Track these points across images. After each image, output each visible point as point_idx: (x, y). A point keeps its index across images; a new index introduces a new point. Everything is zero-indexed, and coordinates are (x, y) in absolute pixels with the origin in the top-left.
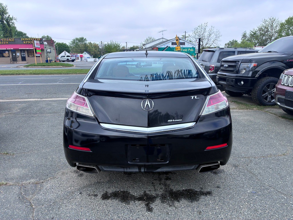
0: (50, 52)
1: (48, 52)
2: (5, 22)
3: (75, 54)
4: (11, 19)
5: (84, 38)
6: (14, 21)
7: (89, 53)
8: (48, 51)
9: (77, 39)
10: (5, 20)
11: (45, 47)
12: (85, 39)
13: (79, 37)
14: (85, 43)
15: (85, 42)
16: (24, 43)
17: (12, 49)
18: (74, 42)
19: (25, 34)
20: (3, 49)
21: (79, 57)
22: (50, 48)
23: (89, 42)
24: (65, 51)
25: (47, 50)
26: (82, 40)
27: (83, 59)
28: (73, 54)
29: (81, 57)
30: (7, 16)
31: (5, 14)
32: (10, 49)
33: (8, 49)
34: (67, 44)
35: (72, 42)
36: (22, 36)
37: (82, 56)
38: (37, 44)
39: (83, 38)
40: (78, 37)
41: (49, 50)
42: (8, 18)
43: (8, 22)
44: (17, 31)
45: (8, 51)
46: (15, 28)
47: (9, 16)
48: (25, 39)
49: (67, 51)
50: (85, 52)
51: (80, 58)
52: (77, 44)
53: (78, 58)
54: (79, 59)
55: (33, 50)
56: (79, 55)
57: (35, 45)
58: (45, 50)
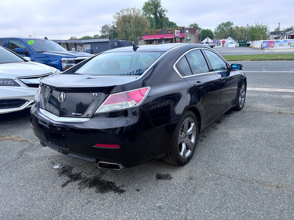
0: (190, 40)
1: (188, 40)
2: (158, 15)
3: (217, 40)
4: (163, 11)
5: (231, 22)
6: (165, 13)
7: (234, 38)
8: (188, 38)
9: (223, 24)
10: (158, 13)
11: (186, 36)
12: (232, 23)
13: (226, 22)
14: (232, 27)
15: (232, 26)
16: (169, 32)
17: (159, 38)
18: (219, 27)
19: (175, 24)
20: (152, 39)
21: (221, 42)
22: (190, 36)
23: (236, 26)
24: (208, 38)
25: (187, 38)
26: (228, 24)
27: (225, 45)
28: (215, 40)
29: (224, 42)
30: (159, 9)
31: (159, 7)
32: (157, 39)
33: (156, 39)
34: (211, 31)
35: (217, 27)
36: (172, 26)
37: (224, 41)
38: (177, 33)
39: (230, 22)
40: (225, 22)
41: (189, 38)
42: (161, 10)
43: (160, 14)
44: (169, 21)
45: (156, 40)
46: (167, 19)
47: (162, 8)
48: (170, 29)
49: (210, 37)
50: (230, 37)
51: (221, 44)
52: (223, 29)
53: (220, 44)
54: (221, 45)
55: (173, 38)
56: (221, 40)
57: (175, 34)
58: (185, 38)
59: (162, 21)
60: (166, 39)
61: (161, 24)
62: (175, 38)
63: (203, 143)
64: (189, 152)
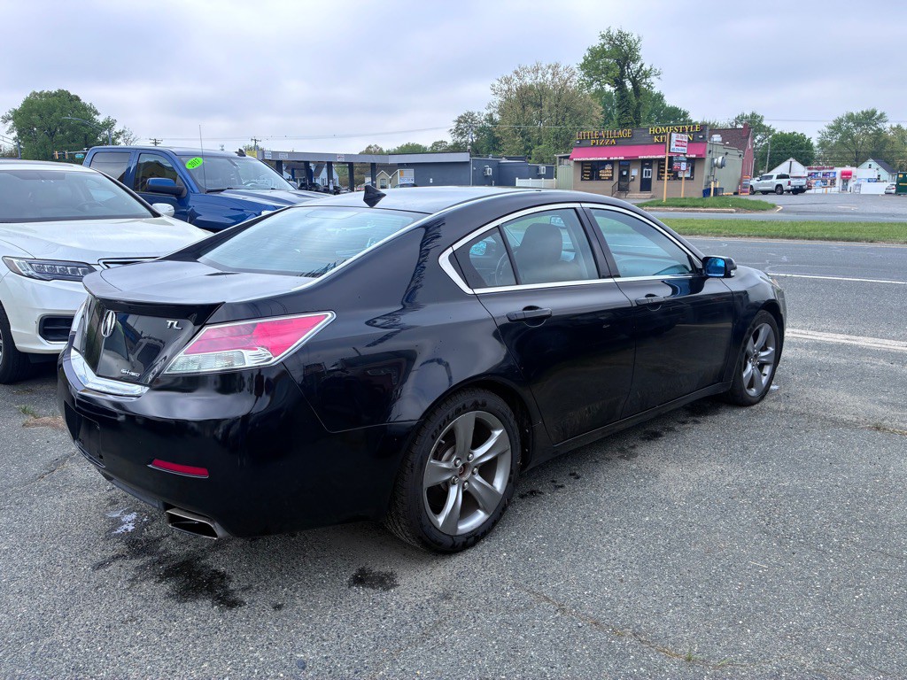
0: (722, 166)
1: (716, 165)
2: (629, 85)
3: (823, 168)
4: (646, 75)
5: (878, 113)
6: (653, 79)
7: (887, 163)
8: (715, 161)
9: (850, 117)
10: (630, 79)
11: (710, 151)
12: (882, 115)
13: (859, 111)
14: (879, 129)
15: (880, 125)
16: (656, 139)
17: (622, 158)
18: (837, 128)
19: (685, 114)
20: (601, 159)
21: (838, 176)
22: (727, 154)
23: (895, 125)
24: (791, 159)
25: (713, 159)
26: (869, 118)
27: (851, 184)
28: (816, 169)
29: (846, 177)
30: (634, 67)
31: (634, 61)
32: (616, 158)
33: (611, 158)
34: (807, 137)
35: (830, 128)
36: (675, 119)
37: (850, 174)
38: (678, 143)
39: (874, 113)
40: (857, 110)
41: (720, 158)
42: (638, 72)
43: (634, 83)
44: (664, 106)
45: (612, 163)
46: (660, 97)
47: (642, 65)
48: (658, 130)
49: (799, 160)
50: (871, 162)
51: (839, 182)
52: (848, 134)
53: (833, 182)
54: (837, 184)
55: (664, 160)
56: (838, 170)
57: (673, 146)
58: (708, 160)
59: (639, 104)
60: (644, 161)
61: (637, 113)
62: (671, 158)
63: (559, 495)
64: (479, 518)
